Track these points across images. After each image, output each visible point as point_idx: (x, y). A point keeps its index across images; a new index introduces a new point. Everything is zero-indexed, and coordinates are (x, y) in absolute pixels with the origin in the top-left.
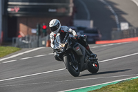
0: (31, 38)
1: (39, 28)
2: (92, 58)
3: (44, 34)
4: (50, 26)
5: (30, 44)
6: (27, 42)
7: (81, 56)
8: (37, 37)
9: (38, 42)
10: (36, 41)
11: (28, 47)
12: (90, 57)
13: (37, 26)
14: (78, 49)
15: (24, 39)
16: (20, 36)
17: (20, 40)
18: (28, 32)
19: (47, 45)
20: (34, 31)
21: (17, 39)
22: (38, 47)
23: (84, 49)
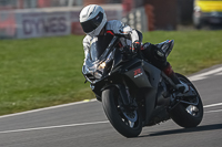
2: (180, 94)
14: (138, 74)
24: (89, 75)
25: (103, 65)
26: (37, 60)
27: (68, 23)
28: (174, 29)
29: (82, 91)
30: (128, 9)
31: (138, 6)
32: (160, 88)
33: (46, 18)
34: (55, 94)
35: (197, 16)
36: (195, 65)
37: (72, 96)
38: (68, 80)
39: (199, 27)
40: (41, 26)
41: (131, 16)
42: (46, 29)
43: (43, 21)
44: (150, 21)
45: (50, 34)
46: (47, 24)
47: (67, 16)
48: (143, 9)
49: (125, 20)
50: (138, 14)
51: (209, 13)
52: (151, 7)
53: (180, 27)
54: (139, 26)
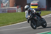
4: (25, 8)
7: (37, 21)
25: (29, 16)
26: (1, 17)
27: (7, 11)
29: (9, 23)
30: (18, 8)
31: (20, 7)
32: (39, 20)
33: (3, 9)
34: (4, 24)
37: (8, 24)
38: (7, 21)
40: (2, 11)
41: (18, 9)
42: (3, 12)
43: (2, 10)
44: (22, 10)
45: (3, 13)
46: (3, 11)
47: (7, 9)
48: (21, 8)
49: (17, 10)
50: (20, 9)
52: (22, 7)
54: (20, 11)
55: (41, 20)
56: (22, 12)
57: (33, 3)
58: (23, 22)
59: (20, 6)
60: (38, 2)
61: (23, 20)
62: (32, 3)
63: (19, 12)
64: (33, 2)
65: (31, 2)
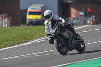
0: (79, 18)
1: (86, 11)
3: (89, 15)
5: (79, 23)
6: (77, 21)
7: (69, 39)
8: (84, 18)
9: (85, 22)
10: (83, 21)
11: (77, 25)
12: (77, 39)
13: (84, 10)
14: (65, 34)
15: (74, 19)
16: (71, 17)
17: (72, 20)
18: (77, 14)
19: (91, 23)
20: (82, 13)
21: (69, 19)
22: (85, 25)
23: (71, 33)
24: (49, 35)
28: (19, 26)
31: (6, 17)
35: (28, 21)
36: (27, 39)
39: (28, 25)
41: (4, 21)
44: (10, 23)
49: (1, 23)
50: (6, 20)
51: (32, 20)
52: (11, 18)
53: (21, 25)
54: (6, 25)
55: (75, 38)
56: (10, 26)
57: (33, 9)
58: (12, 45)
59: (7, 15)
60: (42, 7)
61: (12, 42)
62: (29, 10)
63: (4, 26)
64: (31, 7)
65: (28, 7)
